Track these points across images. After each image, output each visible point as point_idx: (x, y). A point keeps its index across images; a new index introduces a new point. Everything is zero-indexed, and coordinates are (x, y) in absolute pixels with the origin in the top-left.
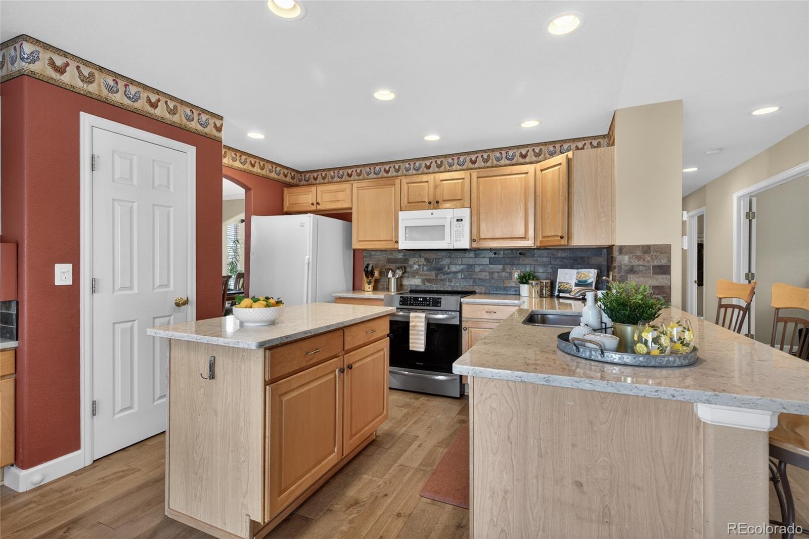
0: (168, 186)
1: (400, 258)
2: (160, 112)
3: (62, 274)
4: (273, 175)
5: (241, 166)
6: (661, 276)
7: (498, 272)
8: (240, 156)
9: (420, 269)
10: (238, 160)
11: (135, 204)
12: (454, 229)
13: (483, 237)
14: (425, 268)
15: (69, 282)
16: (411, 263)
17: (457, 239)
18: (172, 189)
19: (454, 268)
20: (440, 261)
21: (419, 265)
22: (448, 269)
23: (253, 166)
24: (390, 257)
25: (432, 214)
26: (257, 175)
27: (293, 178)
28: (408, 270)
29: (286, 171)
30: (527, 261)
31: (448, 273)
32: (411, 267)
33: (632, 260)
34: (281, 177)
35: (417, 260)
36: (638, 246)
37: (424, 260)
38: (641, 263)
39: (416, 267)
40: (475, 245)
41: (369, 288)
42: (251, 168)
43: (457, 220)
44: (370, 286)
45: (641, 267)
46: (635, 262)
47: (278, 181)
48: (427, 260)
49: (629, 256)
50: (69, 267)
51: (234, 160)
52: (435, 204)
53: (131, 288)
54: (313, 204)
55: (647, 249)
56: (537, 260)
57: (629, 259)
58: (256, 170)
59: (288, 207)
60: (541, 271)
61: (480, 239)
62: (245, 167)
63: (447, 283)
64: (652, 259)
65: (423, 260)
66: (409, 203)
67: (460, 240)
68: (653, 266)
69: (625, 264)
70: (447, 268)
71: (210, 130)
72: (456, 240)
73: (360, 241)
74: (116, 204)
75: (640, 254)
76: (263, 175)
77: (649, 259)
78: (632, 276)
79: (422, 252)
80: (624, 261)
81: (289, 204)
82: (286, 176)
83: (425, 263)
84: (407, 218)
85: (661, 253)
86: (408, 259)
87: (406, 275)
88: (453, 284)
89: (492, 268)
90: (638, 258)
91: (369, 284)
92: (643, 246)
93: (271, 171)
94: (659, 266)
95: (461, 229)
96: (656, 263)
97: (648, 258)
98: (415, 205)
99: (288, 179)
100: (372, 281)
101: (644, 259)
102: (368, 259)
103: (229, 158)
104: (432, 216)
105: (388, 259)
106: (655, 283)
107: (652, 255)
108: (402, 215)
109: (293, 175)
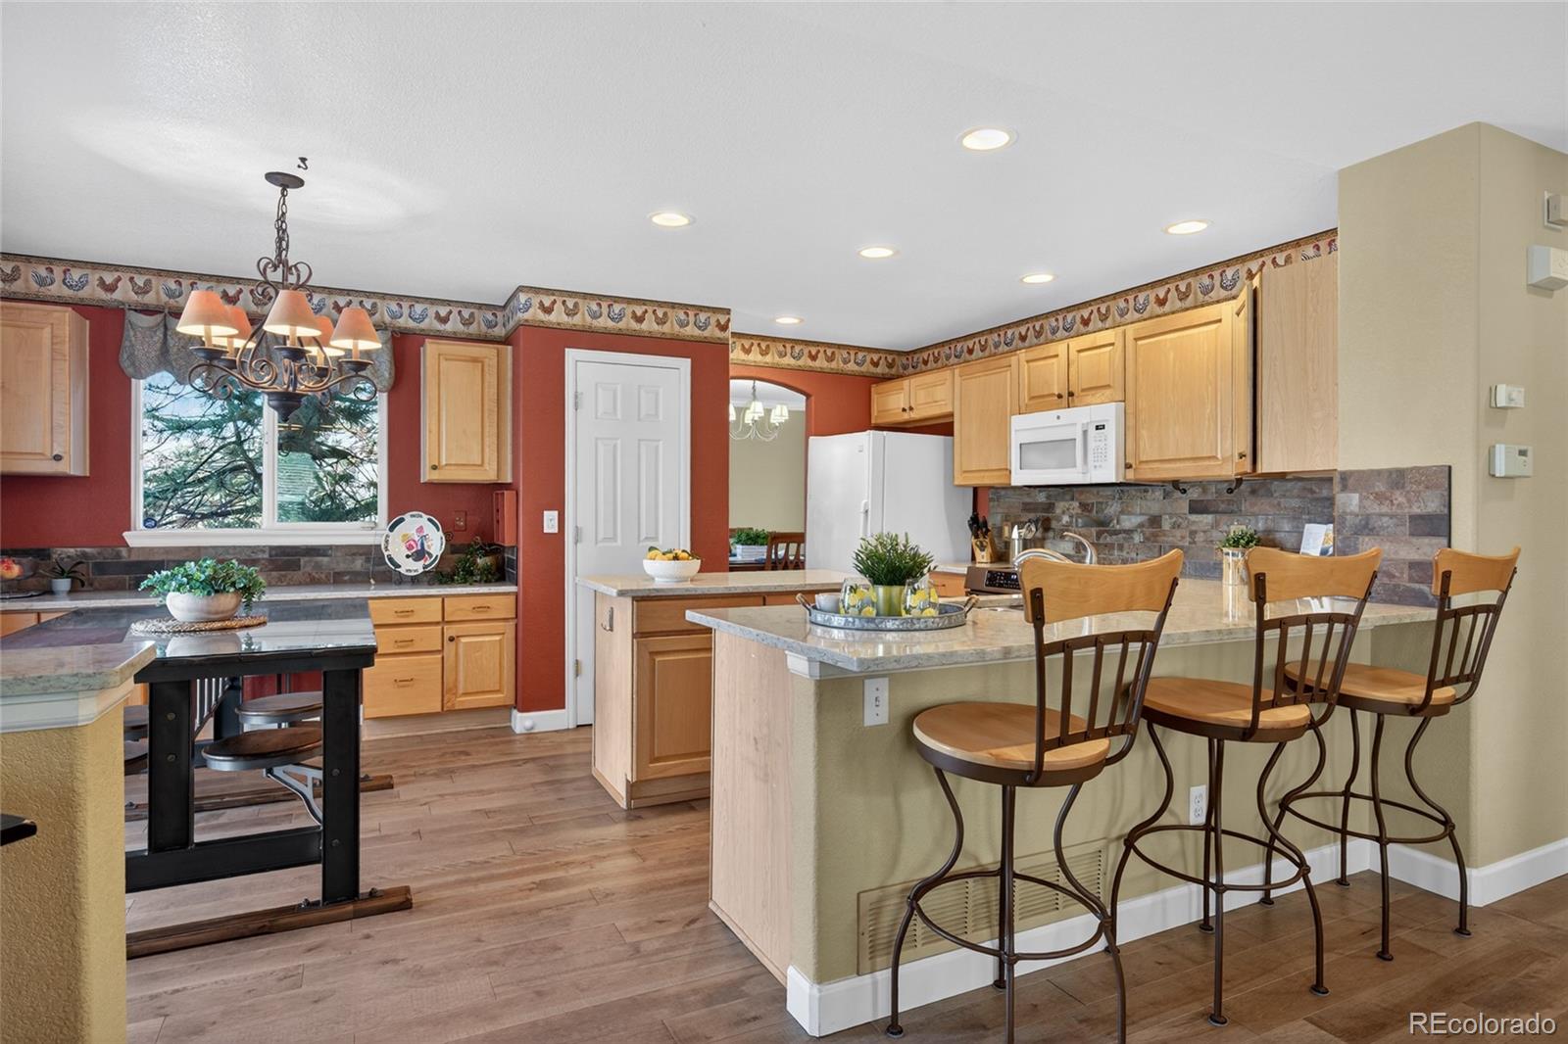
0: (657, 415)
1: (1041, 503)
2: (649, 326)
3: (550, 522)
4: (852, 367)
5: (792, 362)
6: (1426, 540)
7: (1204, 532)
8: (792, 347)
9: (1071, 522)
10: (789, 355)
11: (619, 442)
12: (1092, 445)
13: (1145, 459)
14: (1080, 520)
15: (555, 530)
16: (1058, 511)
17: (1096, 464)
18: (661, 418)
19: (1128, 522)
20: (1104, 507)
21: (1071, 517)
22: (1118, 522)
23: (814, 358)
24: (1028, 500)
25: (1058, 417)
26: (822, 372)
27: (890, 366)
28: (1054, 524)
29: (875, 357)
30: (1263, 505)
31: (1116, 533)
32: (1059, 520)
33: (1367, 503)
34: (867, 368)
35: (1067, 505)
36: (1379, 472)
37: (1078, 504)
38: (1385, 509)
39: (1066, 519)
40: (1131, 476)
41: (983, 557)
42: (810, 363)
43: (1097, 428)
44: (984, 553)
45: (1385, 519)
46: (1375, 508)
47: (863, 376)
48: (1084, 506)
49: (1361, 495)
50: (555, 514)
51: (782, 355)
52: (1069, 398)
53: (614, 539)
54: (904, 410)
55: (1398, 478)
56: (1279, 504)
57: (1361, 501)
58: (821, 363)
59: (876, 417)
60: (1287, 530)
61: (1141, 462)
62: (801, 363)
63: (1116, 552)
64: (1409, 501)
65: (1076, 504)
66: (1032, 398)
67: (1100, 466)
68: (1410, 517)
69: (1351, 514)
70: (1115, 521)
71: (712, 332)
72: (1095, 467)
73: (965, 472)
74: (599, 442)
75: (1383, 489)
76: (832, 369)
77: (1401, 499)
78: (1367, 539)
79: (1075, 489)
80: (1351, 504)
81: (879, 412)
82: (876, 364)
83: (1079, 511)
84: (1025, 427)
85: (1427, 488)
86: (1054, 504)
87: (1051, 534)
88: (1124, 554)
89: (1194, 522)
90: (1380, 498)
91: (984, 550)
92: (1390, 472)
93: (846, 362)
94: (1421, 517)
95: (1102, 444)
96: (1416, 510)
97: (1399, 498)
98: (1040, 401)
99: (881, 369)
100: (985, 544)
101: (1392, 501)
102: (996, 503)
103: (773, 354)
104: (1059, 422)
105: (1023, 503)
106: (1415, 556)
107: (1408, 492)
108: (1018, 422)
109: (890, 361)
